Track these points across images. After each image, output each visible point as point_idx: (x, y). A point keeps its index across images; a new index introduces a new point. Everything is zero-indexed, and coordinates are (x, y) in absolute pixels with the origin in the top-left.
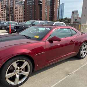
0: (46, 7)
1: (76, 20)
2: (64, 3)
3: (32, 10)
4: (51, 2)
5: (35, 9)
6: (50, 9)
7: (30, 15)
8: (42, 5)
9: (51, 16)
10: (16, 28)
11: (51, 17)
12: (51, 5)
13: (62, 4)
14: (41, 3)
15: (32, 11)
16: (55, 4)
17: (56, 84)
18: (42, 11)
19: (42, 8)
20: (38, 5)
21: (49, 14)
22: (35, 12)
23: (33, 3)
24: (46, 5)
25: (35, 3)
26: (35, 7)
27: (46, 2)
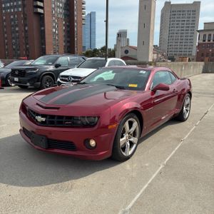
0: (54, 21)
1: (126, 52)
2: (94, 13)
3: (17, 26)
4: (64, 10)
5: (26, 25)
6: (64, 25)
7: (13, 38)
8: (43, 14)
9: (68, 42)
10: (17, 73)
11: (68, 44)
12: (65, 15)
13: (90, 14)
14: (40, 10)
15: (17, 29)
16: (75, 13)
17: (174, 152)
18: (44, 30)
19: (43, 22)
20: (32, 14)
21: (64, 39)
22: (26, 31)
23: (20, 9)
24: (53, 15)
25: (25, 9)
26: (25, 19)
27: (54, 9)
